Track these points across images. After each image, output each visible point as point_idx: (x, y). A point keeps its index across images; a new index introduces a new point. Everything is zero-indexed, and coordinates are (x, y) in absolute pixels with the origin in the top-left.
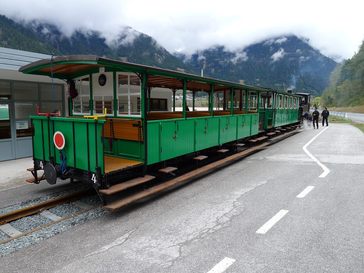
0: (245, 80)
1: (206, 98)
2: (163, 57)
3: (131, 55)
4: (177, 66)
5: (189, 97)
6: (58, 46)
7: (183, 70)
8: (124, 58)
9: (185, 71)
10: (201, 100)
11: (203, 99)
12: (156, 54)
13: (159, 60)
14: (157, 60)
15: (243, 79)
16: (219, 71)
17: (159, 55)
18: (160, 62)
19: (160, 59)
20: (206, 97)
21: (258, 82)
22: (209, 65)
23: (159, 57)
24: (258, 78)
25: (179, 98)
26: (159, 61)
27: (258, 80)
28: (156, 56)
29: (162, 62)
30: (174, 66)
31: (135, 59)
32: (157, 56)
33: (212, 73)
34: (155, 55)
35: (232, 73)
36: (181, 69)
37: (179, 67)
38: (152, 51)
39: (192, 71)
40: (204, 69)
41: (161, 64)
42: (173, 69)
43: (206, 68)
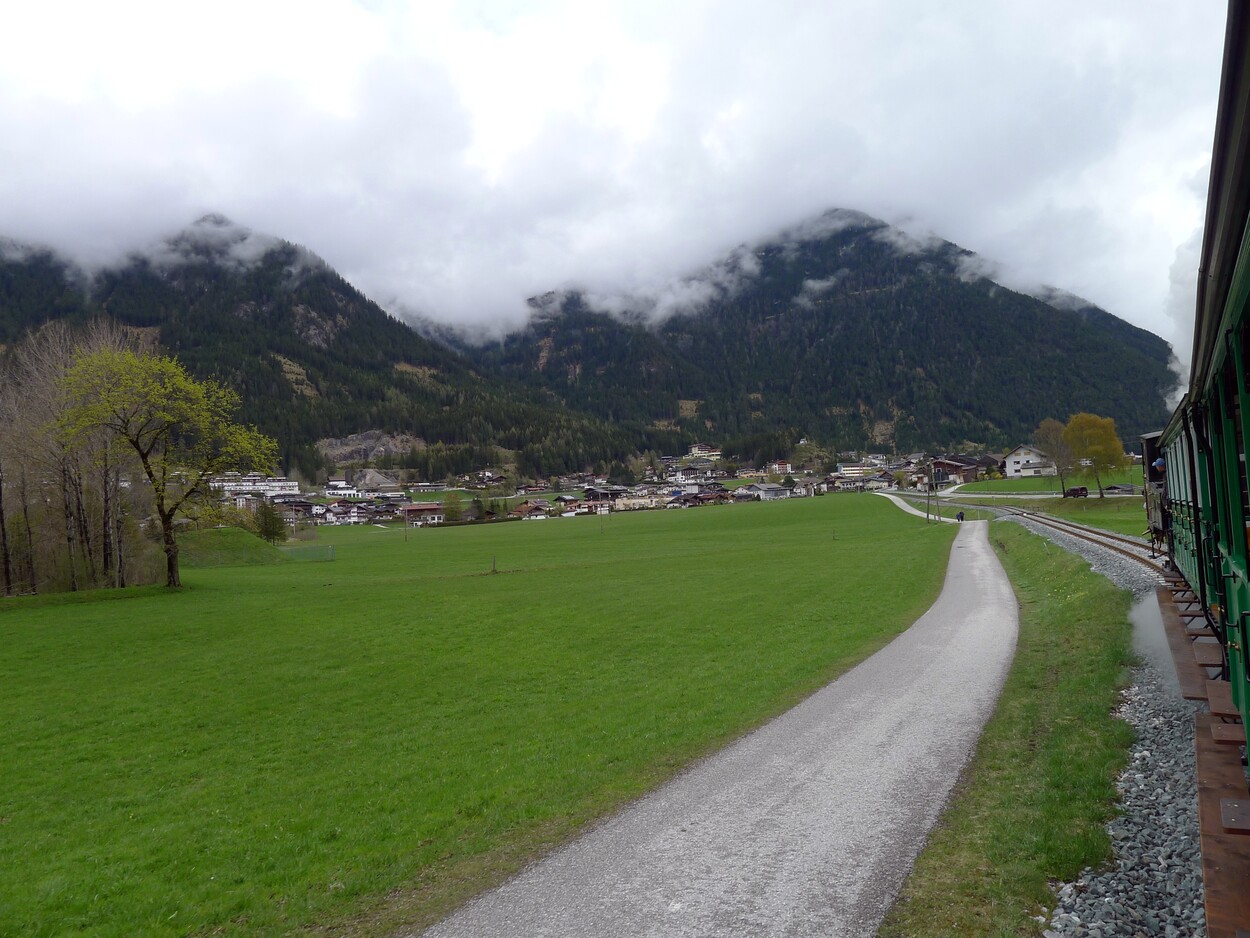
0: (702, 402)
4: (394, 358)
9: (430, 376)
10: (436, 493)
12: (300, 309)
13: (312, 332)
14: (301, 333)
15: (695, 397)
16: (600, 372)
18: (317, 341)
19: (319, 327)
22: (563, 353)
23: (310, 322)
26: (308, 338)
30: (380, 356)
31: (188, 333)
33: (570, 383)
34: (293, 315)
35: (649, 375)
36: (416, 370)
37: (409, 361)
38: (285, 298)
39: (472, 373)
40: (541, 367)
41: (318, 346)
42: (374, 368)
43: (548, 364)
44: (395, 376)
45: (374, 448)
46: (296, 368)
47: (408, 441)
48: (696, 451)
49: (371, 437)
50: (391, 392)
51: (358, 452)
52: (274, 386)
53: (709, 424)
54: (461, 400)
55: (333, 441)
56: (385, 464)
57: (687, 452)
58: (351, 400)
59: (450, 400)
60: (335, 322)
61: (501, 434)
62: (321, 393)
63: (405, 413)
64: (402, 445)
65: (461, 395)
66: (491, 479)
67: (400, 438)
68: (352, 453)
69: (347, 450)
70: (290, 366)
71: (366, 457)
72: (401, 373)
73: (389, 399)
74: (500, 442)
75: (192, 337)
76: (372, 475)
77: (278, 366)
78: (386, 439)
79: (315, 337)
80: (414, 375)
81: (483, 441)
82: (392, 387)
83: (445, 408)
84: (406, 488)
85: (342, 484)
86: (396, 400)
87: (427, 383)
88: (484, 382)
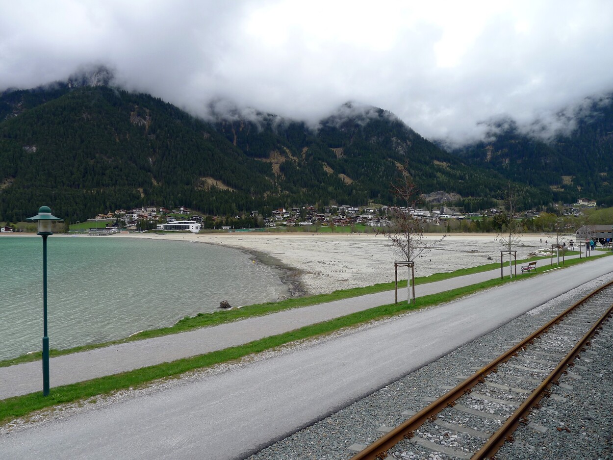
0: (574, 177)
1: (486, 214)
3: (351, 144)
4: (432, 158)
5: (451, 212)
6: (235, 137)
7: (444, 164)
8: (339, 149)
9: (449, 166)
10: (476, 217)
11: (480, 216)
12: (394, 139)
13: (400, 149)
14: (395, 149)
15: (569, 174)
16: (519, 162)
17: (399, 141)
18: (402, 152)
19: (402, 146)
20: (487, 212)
21: (604, 179)
22: (499, 153)
23: (399, 144)
24: (604, 171)
25: (429, 215)
26: (398, 151)
27: (602, 174)
28: (394, 142)
29: (404, 152)
30: (428, 158)
32: (396, 142)
33: (504, 167)
34: (392, 142)
35: (546, 164)
36: (441, 164)
37: (438, 160)
38: (388, 134)
39: (463, 164)
40: (489, 160)
41: (404, 155)
42: (426, 163)
43: (492, 158)
44: (436, 167)
45: (442, 198)
46: (400, 165)
47: (455, 195)
48: (581, 202)
49: (439, 194)
50: (438, 174)
51: (435, 199)
52: (396, 172)
53: (579, 188)
54: (467, 178)
55: (425, 195)
56: (449, 204)
57: (576, 201)
58: (424, 178)
59: (461, 178)
60: (407, 144)
61: (493, 193)
62: (412, 175)
63: (452, 184)
64: (453, 197)
65: (466, 175)
66: (496, 212)
67: (452, 194)
68: (433, 200)
69: (431, 199)
70: (398, 164)
71: (439, 201)
72: (437, 165)
73: (439, 177)
74: (493, 197)
75: (357, 152)
76: (446, 209)
77: (394, 164)
78: (447, 194)
79: (401, 151)
80: (443, 166)
81: (486, 196)
82: (437, 172)
83: (460, 181)
84: (464, 215)
85: (439, 212)
86: (442, 177)
87: (449, 170)
88: (470, 168)
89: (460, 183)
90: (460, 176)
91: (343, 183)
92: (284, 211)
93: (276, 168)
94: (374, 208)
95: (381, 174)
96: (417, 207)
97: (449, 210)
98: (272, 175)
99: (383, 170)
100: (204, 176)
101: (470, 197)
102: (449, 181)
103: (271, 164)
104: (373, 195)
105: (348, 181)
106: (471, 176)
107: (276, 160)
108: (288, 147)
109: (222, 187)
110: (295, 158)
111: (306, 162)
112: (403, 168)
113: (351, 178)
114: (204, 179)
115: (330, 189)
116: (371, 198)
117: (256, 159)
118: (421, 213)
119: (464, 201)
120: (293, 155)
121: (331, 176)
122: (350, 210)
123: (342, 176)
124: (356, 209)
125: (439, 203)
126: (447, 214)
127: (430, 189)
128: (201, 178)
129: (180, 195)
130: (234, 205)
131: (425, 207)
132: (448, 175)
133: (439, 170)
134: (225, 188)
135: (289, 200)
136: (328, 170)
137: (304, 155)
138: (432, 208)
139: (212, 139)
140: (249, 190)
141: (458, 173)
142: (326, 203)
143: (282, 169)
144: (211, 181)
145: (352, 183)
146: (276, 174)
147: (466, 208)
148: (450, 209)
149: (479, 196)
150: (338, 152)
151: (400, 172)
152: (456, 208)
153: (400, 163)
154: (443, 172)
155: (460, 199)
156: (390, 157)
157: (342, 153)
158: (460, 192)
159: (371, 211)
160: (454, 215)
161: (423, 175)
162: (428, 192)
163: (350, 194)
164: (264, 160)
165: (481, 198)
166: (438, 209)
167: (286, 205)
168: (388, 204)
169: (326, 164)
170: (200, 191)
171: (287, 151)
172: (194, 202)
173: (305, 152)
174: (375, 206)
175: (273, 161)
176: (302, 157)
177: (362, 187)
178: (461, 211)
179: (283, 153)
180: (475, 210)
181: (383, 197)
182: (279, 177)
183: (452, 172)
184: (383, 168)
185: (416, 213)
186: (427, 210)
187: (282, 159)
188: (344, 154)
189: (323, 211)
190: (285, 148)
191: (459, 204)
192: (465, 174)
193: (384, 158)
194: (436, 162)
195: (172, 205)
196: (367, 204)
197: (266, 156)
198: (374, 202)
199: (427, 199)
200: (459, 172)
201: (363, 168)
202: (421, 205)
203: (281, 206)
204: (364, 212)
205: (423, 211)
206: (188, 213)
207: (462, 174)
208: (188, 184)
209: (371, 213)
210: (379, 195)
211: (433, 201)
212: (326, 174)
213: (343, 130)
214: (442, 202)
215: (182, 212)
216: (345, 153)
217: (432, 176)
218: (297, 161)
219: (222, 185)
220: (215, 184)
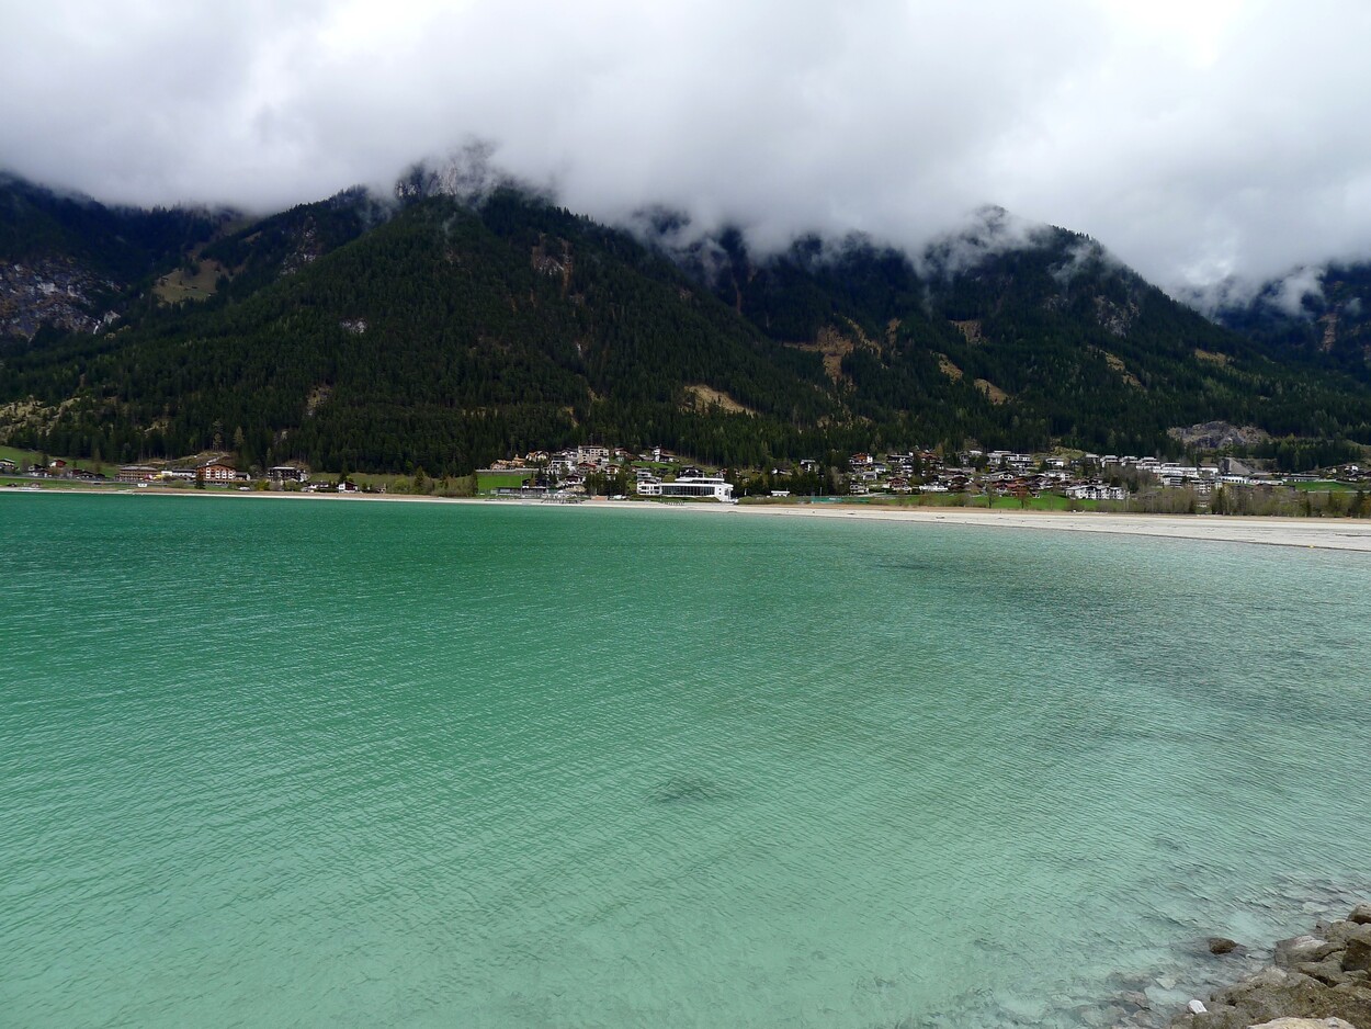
1: (1334, 476)
2: (1129, 309)
3: (998, 311)
4: (1191, 345)
5: (1248, 472)
6: (739, 296)
7: (1221, 357)
8: (969, 323)
9: (1231, 363)
10: (1310, 484)
11: (1317, 480)
12: (1100, 300)
13: (1114, 322)
14: (1103, 323)
17: (1112, 304)
18: (1118, 331)
19: (1118, 317)
20: (1335, 471)
23: (1111, 311)
25: (1196, 475)
26: (1111, 328)
28: (1100, 308)
29: (1124, 330)
30: (1180, 344)
31: (1011, 327)
32: (1106, 307)
34: (1096, 306)
36: (1213, 357)
37: (1206, 348)
38: (1085, 290)
39: (1265, 358)
40: (1328, 348)
41: (1123, 336)
42: (1178, 356)
43: (1337, 344)
44: (1201, 365)
45: (1220, 439)
46: (1116, 360)
47: (1253, 432)
49: (1214, 428)
51: (1205, 440)
52: (1108, 377)
54: (1280, 391)
55: (1180, 430)
56: (1241, 453)
58: (1174, 389)
59: (1265, 391)
60: (1130, 311)
61: (1349, 428)
62: (1144, 383)
63: (1245, 405)
64: (1248, 436)
65: (1278, 385)
66: (1360, 473)
67: (1245, 429)
68: (1199, 442)
69: (1194, 438)
70: (1110, 358)
71: (1213, 445)
72: (1204, 360)
73: (1209, 389)
74: (1348, 436)
75: (1015, 330)
76: (1232, 462)
77: (1102, 357)
78: (1233, 430)
79: (1116, 327)
80: (1217, 362)
81: (1330, 435)
82: (1205, 377)
83: (1262, 398)
84: (1279, 478)
85: (1215, 470)
86: (1219, 391)
87: (1235, 372)
88: (1283, 368)
89: (1263, 403)
90: (1262, 386)
91: (986, 400)
92: (870, 460)
93: (832, 365)
94: (1064, 456)
95: (1073, 380)
96: (1165, 458)
97: (1238, 465)
98: (826, 381)
99: (1078, 371)
100: (693, 383)
101: (1292, 437)
102: (1236, 397)
103: (821, 355)
104: (1060, 429)
105: (997, 396)
106: (1291, 386)
107: (831, 348)
108: (857, 321)
109: (730, 406)
110: (873, 343)
111: (900, 353)
112: (1123, 368)
113: (1004, 389)
114: (692, 389)
115: (960, 413)
116: (1054, 434)
117: (787, 345)
118: (1178, 471)
119: (1276, 445)
120: (869, 337)
121: (959, 383)
122: (1014, 462)
123: (982, 384)
124: (1025, 459)
125: (1213, 450)
126: (1238, 475)
127: (1190, 418)
128: (686, 388)
129: (650, 422)
130: (764, 446)
131: (1184, 457)
132: (1232, 383)
133: (1210, 371)
134: (740, 409)
135: (878, 437)
136: (949, 369)
137: (893, 338)
138: (1200, 460)
139: (698, 302)
140: (787, 414)
141: (1257, 379)
142: (959, 446)
143: (847, 366)
144: (706, 395)
145: (1005, 401)
146: (834, 379)
147: (1282, 462)
148: (1242, 462)
149: (1316, 435)
150: (969, 329)
151: (1116, 376)
152: (1257, 462)
153: (1116, 356)
154: (1221, 377)
155: (1266, 441)
156: (1092, 342)
157: (977, 332)
158: (1264, 425)
159: (1058, 464)
160: (1256, 478)
161: (1171, 383)
162: (1187, 423)
163: (1007, 424)
164: (805, 348)
165: (1320, 439)
166: (1215, 462)
167: (873, 447)
168: (1095, 449)
169: (944, 356)
170: (689, 415)
171: (856, 326)
172: (683, 438)
173: (893, 329)
174: (1066, 452)
175: (825, 349)
176: (887, 341)
177: (1032, 410)
178: (1268, 467)
179: (845, 332)
180: (1306, 465)
181: (1082, 432)
182: (841, 384)
183: (1242, 376)
184: (1078, 367)
185: (1166, 470)
186: (1189, 463)
187: (846, 347)
188: (982, 335)
189: (956, 463)
190: (850, 321)
191: (1262, 452)
192: (1273, 384)
193: (1078, 344)
194: (1200, 354)
195: (636, 442)
196: (1048, 449)
197: (810, 339)
198: (1063, 444)
199: (1187, 440)
200: (1260, 377)
201: (1029, 367)
202: (1172, 453)
203: (862, 448)
204: (1046, 467)
205: (1180, 466)
206: (671, 460)
207: (1268, 383)
208: (662, 400)
209: (1063, 468)
210: (1074, 429)
211: (1198, 444)
212: (946, 379)
213: (978, 279)
214: (1221, 448)
215: (657, 459)
216: (985, 331)
217: (1192, 386)
218: (879, 349)
219: (730, 402)
220: (717, 400)
